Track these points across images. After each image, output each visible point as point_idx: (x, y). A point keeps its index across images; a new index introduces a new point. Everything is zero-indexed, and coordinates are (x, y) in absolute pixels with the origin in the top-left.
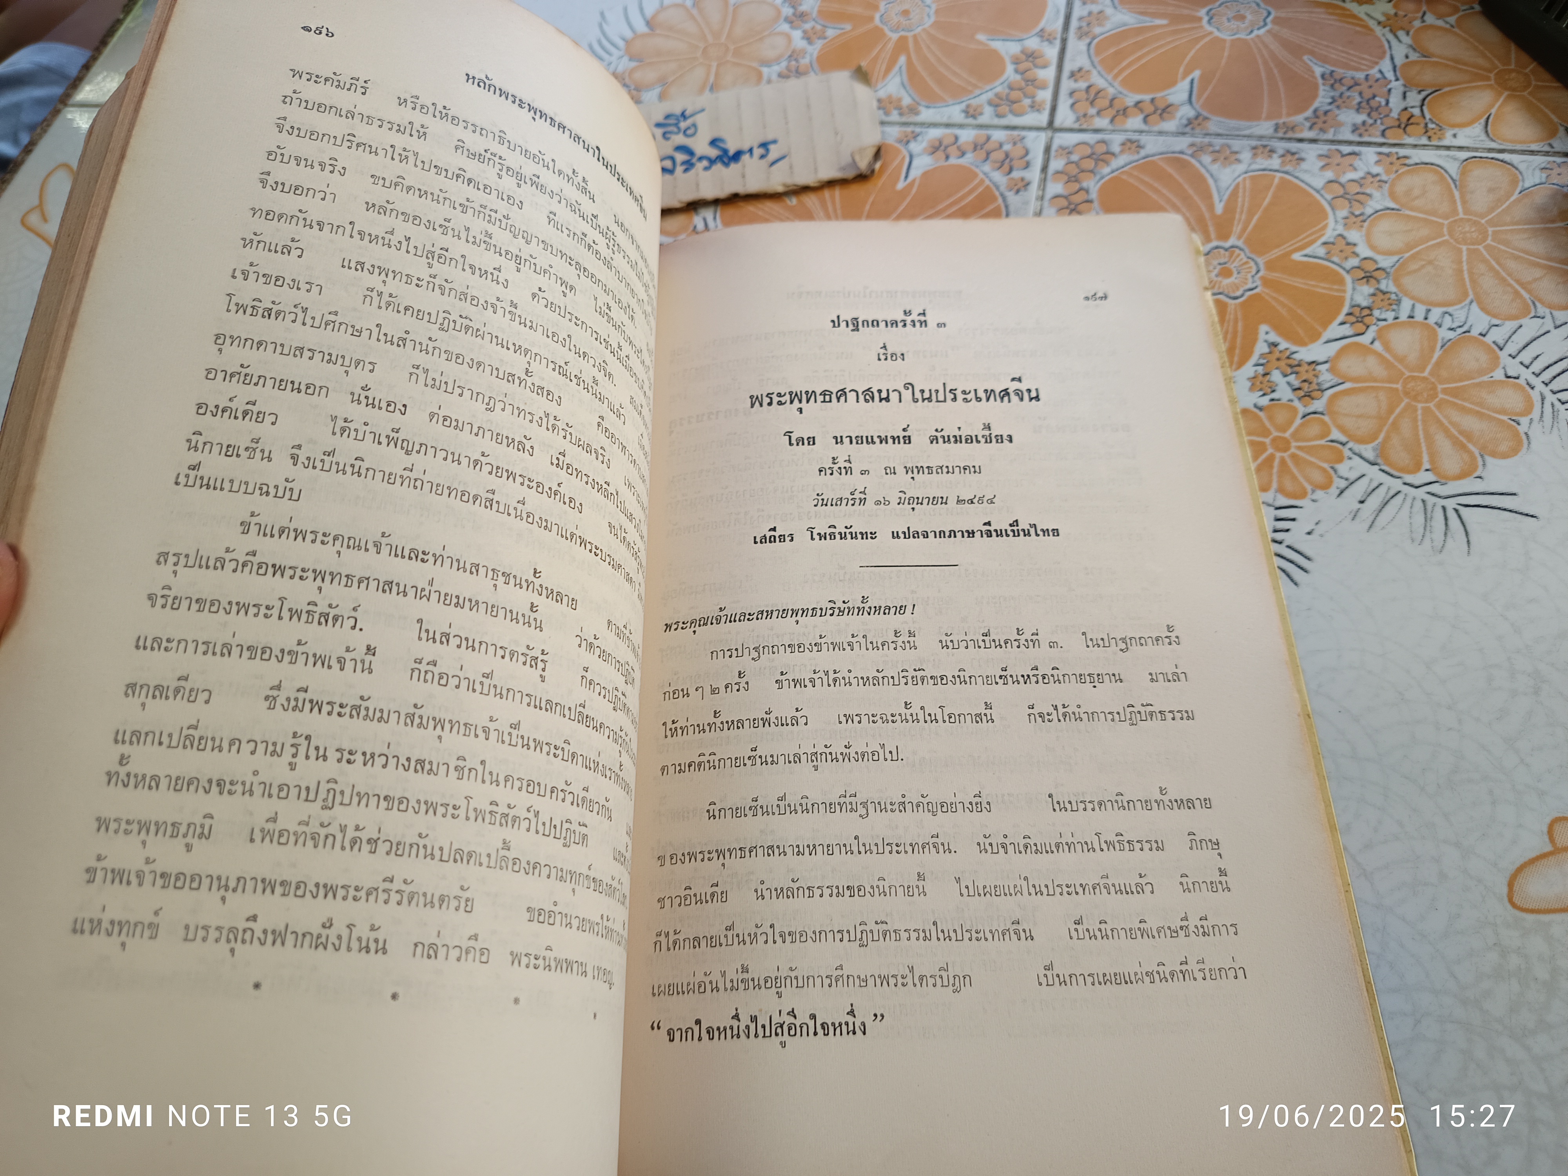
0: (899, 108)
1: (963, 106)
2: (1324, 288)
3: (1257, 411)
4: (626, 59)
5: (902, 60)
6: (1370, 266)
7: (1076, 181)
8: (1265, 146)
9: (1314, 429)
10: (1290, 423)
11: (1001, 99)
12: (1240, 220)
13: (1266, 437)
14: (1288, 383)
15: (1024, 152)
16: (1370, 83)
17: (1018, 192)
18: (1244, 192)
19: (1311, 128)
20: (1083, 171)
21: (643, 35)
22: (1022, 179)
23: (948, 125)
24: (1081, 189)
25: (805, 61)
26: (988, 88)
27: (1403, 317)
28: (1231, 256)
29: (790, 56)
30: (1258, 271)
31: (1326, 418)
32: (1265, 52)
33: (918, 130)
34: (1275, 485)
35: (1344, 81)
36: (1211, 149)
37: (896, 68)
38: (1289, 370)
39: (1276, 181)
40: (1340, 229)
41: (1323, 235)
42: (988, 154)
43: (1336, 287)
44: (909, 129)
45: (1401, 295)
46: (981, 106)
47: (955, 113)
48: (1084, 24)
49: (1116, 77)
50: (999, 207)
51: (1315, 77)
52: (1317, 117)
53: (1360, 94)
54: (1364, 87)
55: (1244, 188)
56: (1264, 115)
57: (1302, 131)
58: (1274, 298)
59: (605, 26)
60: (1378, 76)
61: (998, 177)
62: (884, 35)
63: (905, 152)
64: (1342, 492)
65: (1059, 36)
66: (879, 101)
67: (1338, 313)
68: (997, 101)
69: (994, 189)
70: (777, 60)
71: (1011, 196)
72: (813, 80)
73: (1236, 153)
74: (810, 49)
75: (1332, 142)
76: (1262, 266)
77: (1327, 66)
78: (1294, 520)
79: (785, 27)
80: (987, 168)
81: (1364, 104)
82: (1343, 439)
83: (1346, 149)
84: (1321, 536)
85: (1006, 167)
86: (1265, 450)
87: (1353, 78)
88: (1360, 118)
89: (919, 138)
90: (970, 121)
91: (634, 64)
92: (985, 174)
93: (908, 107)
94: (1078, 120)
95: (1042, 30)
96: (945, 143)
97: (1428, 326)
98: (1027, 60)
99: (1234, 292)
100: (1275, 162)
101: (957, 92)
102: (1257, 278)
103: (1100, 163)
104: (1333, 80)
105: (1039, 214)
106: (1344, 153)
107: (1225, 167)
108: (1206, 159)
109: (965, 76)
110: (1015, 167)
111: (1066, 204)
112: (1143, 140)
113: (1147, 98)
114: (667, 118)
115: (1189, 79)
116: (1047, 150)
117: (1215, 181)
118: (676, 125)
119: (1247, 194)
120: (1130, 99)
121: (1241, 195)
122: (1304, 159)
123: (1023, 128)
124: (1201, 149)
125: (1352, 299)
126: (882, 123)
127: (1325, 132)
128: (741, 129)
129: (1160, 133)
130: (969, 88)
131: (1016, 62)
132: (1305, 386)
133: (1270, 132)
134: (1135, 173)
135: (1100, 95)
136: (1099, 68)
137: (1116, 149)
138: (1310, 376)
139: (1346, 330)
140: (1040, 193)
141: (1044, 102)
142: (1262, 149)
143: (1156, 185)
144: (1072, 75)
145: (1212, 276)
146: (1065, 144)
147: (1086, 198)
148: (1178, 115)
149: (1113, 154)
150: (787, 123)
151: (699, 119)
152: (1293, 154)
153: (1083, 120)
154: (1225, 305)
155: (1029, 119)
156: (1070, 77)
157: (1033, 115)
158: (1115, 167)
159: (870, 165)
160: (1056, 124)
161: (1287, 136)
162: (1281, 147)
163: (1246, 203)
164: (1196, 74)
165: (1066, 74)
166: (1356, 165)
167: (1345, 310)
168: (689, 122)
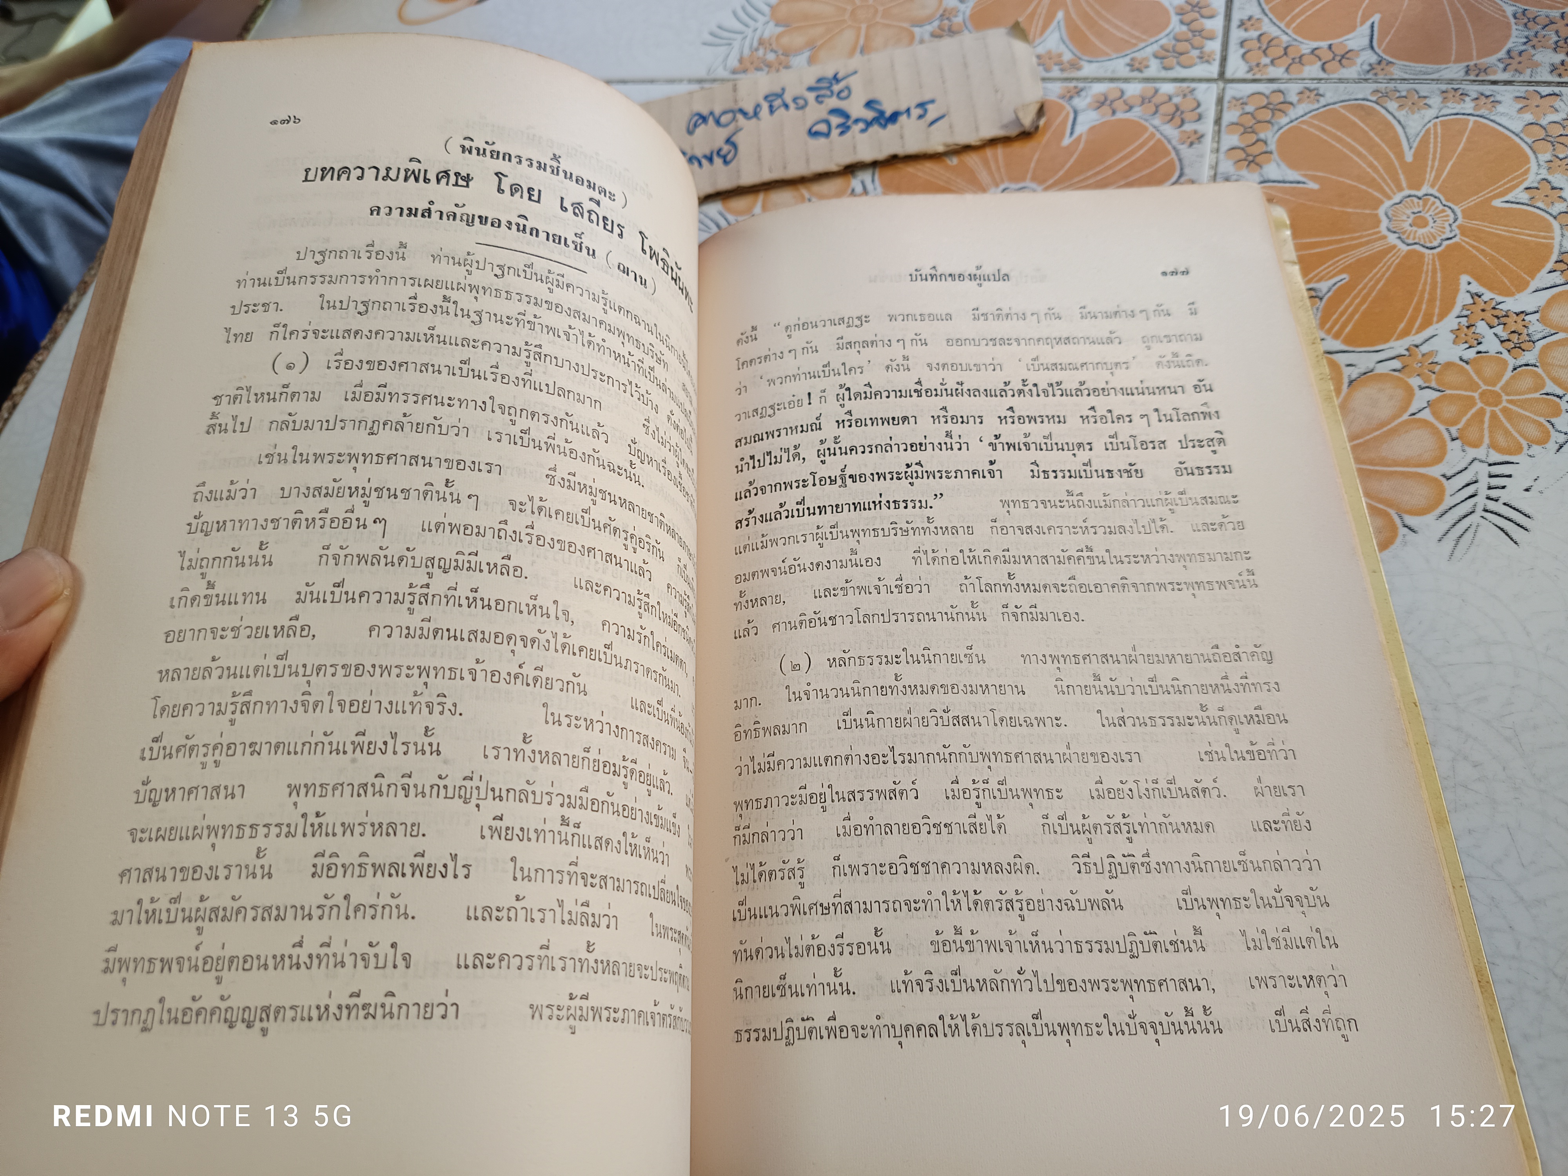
0: (1060, 63)
1: (1127, 60)
2: (1530, 235)
3: (1464, 364)
4: (771, 24)
5: (1060, 15)
7: (1253, 132)
8: (1456, 90)
9: (1526, 382)
10: (1500, 376)
11: (1167, 51)
12: (1432, 167)
13: (1475, 391)
14: (1496, 335)
15: (1195, 105)
16: (1566, 22)
17: (1191, 144)
18: (1436, 138)
19: (1505, 70)
20: (1259, 122)
22: (1195, 132)
23: (1112, 80)
24: (1258, 140)
25: (958, 20)
26: (1153, 40)
28: (1425, 205)
29: (942, 15)
30: (1455, 220)
31: (1539, 370)
33: (1081, 85)
34: (1486, 441)
35: (1537, 20)
36: (1398, 94)
37: (1055, 23)
38: (1496, 321)
39: (1471, 125)
41: (1526, 179)
42: (1157, 107)
43: (1542, 234)
44: (1072, 85)
46: (1146, 59)
47: (1120, 67)
49: (1289, 24)
50: (1172, 161)
51: (1506, 17)
52: (1511, 58)
53: (1554, 33)
54: (1557, 26)
55: (1436, 133)
56: (1453, 58)
57: (1495, 73)
58: (1475, 247)
61: (1170, 130)
63: (1068, 108)
64: (1558, 449)
66: (1039, 57)
67: (1546, 261)
68: (1164, 53)
69: (1166, 142)
70: (928, 20)
71: (1183, 149)
72: (968, 38)
73: (1425, 97)
74: (962, 7)
75: (1529, 83)
76: (1459, 215)
77: (1518, 5)
78: (1509, 476)
80: (1157, 121)
82: (1560, 391)
83: (1545, 90)
84: (1541, 492)
85: (1177, 120)
86: (1474, 404)
87: (1547, 17)
88: (1558, 58)
89: (1083, 94)
90: (1136, 74)
91: (780, 29)
92: (1155, 127)
93: (1068, 62)
94: (1250, 70)
96: (1111, 97)
98: (1192, 11)
99: (1430, 242)
100: (1468, 106)
101: (1120, 46)
102: (1454, 226)
103: (1278, 113)
104: (1525, 19)
105: (1215, 167)
106: (1544, 94)
107: (1413, 113)
108: (1392, 106)
109: (1127, 28)
110: (1187, 120)
111: (1243, 156)
112: (1323, 87)
113: (1324, 44)
114: (819, 80)
115: (1369, 23)
116: (1220, 101)
117: (1403, 128)
118: (829, 88)
119: (1439, 140)
120: (1306, 46)
121: (1432, 140)
122: (1499, 102)
123: (1193, 80)
124: (1386, 95)
125: (1561, 245)
126: (1044, 80)
127: (1520, 73)
128: (896, 89)
129: (1341, 81)
130: (1134, 41)
131: (1181, 12)
132: (1515, 337)
133: (1461, 74)
134: (1316, 122)
135: (1273, 43)
136: (1271, 15)
137: (1294, 98)
138: (1519, 327)
139: (1557, 278)
140: (1215, 145)
141: (1213, 52)
142: (1453, 93)
143: (1339, 134)
144: (1242, 24)
145: (1406, 226)
146: (1238, 95)
147: (1264, 149)
148: (1359, 61)
149: (1291, 104)
150: (944, 82)
151: (853, 81)
152: (1487, 97)
153: (1256, 69)
154: (1422, 255)
155: (1199, 70)
156: (1239, 26)
157: (1205, 66)
158: (1293, 117)
159: (1033, 122)
160: (1229, 74)
161: (1479, 78)
162: (1474, 90)
163: (1439, 149)
164: (1376, 18)
165: (1235, 23)
166: (1557, 106)
167: (1554, 257)
168: (842, 85)
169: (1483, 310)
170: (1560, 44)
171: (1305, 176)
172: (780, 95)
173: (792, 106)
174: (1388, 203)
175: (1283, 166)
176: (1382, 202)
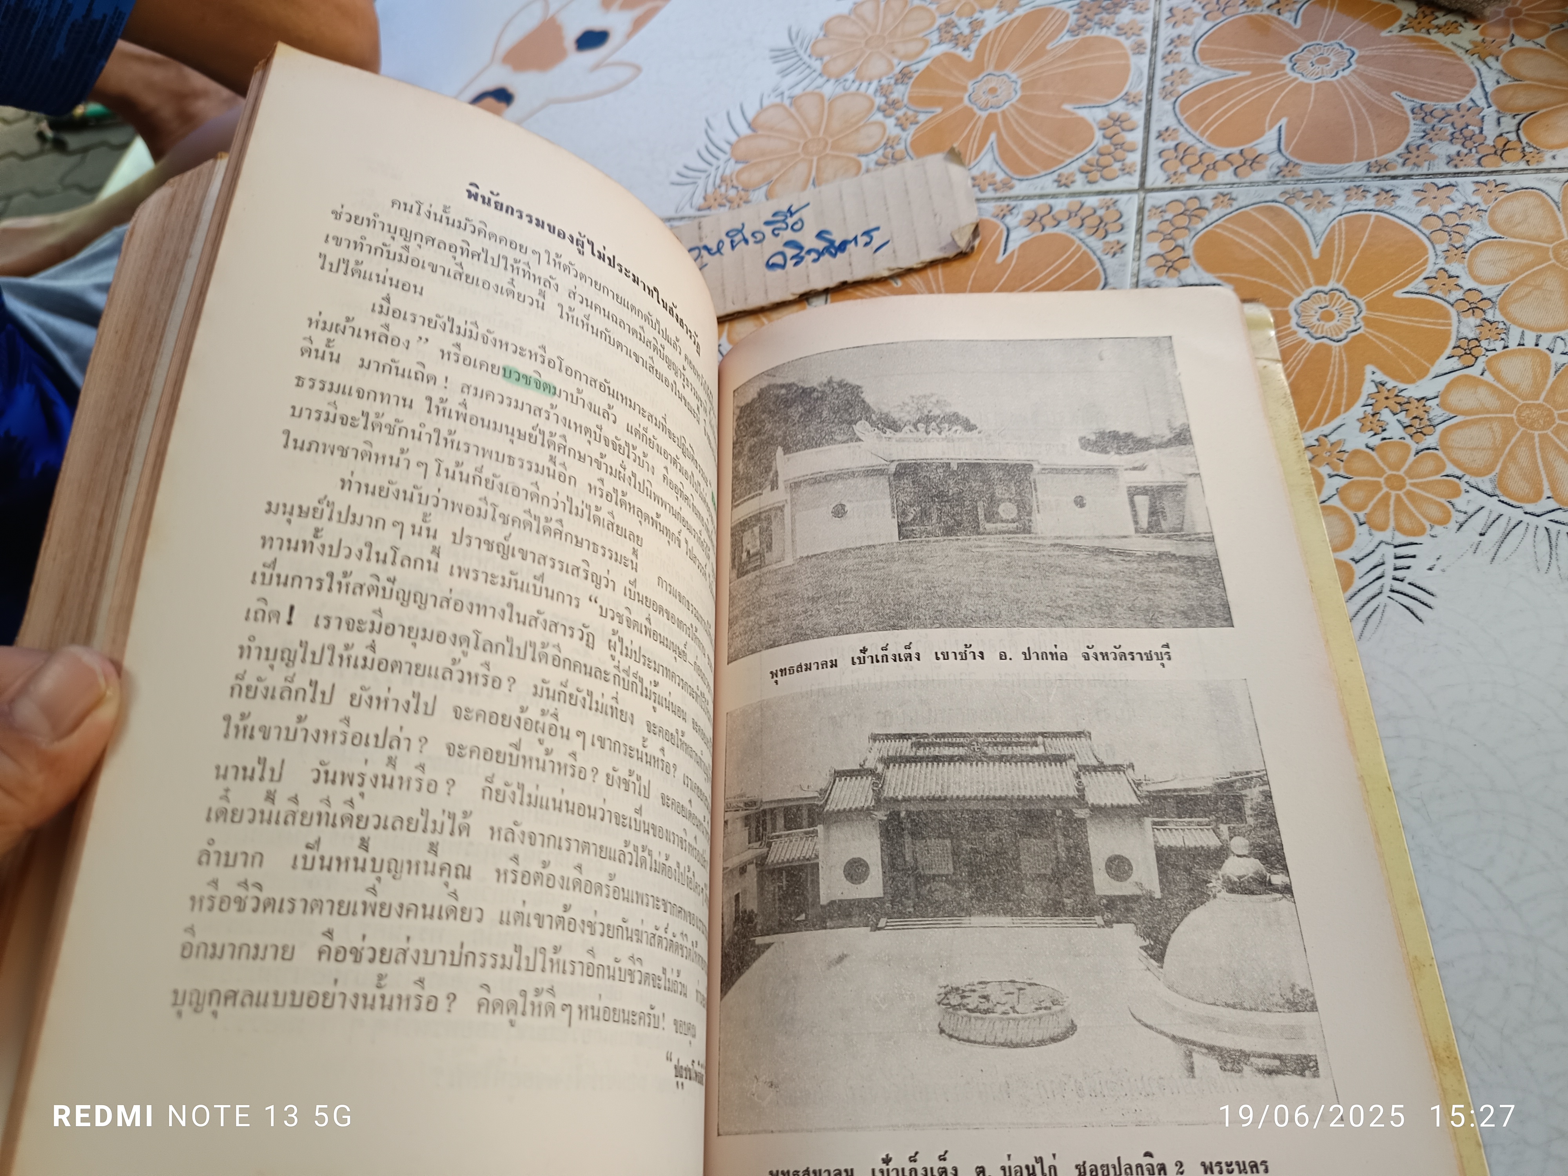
0: (993, 184)
1: (1055, 176)
2: (1429, 323)
3: (1370, 451)
4: (732, 162)
5: (993, 137)
6: (1474, 297)
7: (1171, 239)
8: (1358, 187)
9: (1429, 465)
10: (1403, 460)
11: (1091, 165)
12: (1338, 263)
13: (1380, 476)
14: (1399, 421)
15: (1118, 216)
16: (1461, 113)
17: (1114, 255)
18: (1340, 234)
19: (1404, 164)
20: (1177, 229)
21: (747, 138)
22: (1119, 242)
23: (1041, 197)
24: (1176, 247)
25: (901, 147)
26: (1079, 155)
27: (1513, 345)
28: (1331, 300)
29: (885, 144)
30: (1360, 312)
31: (1440, 453)
32: (1351, 92)
34: (1392, 524)
35: (1434, 113)
36: (1304, 195)
37: (988, 145)
38: (1399, 408)
39: (1372, 220)
40: (1441, 263)
41: (1424, 270)
42: (1083, 220)
43: (1441, 321)
44: (1005, 203)
45: (1508, 323)
46: (1072, 174)
47: (1047, 184)
48: (1168, 83)
49: (1202, 133)
50: (1097, 271)
51: (1404, 113)
52: (1410, 152)
53: (1453, 124)
54: (1456, 117)
55: (1340, 229)
56: (1355, 156)
57: (1394, 168)
58: (1377, 338)
59: (711, 133)
60: (1470, 104)
61: (1094, 242)
62: (974, 114)
64: (1461, 526)
65: (1144, 98)
66: (974, 179)
67: (1445, 347)
68: (1088, 168)
69: (1091, 253)
70: (873, 149)
72: (909, 165)
73: (1330, 196)
74: (904, 135)
75: (1427, 176)
76: (1363, 307)
77: (1416, 100)
78: (1414, 557)
79: (879, 116)
80: (1082, 235)
81: (1457, 135)
82: (1459, 473)
83: (1442, 182)
84: (1443, 571)
85: (1101, 232)
86: (1380, 489)
87: (1444, 109)
88: (1453, 149)
89: (1015, 211)
90: (1063, 190)
91: (739, 166)
92: (1081, 240)
93: (1001, 182)
94: (1169, 178)
95: (1126, 94)
96: (1040, 214)
97: (1539, 352)
98: (1114, 125)
99: (1337, 334)
100: (1370, 202)
101: (1048, 163)
102: (1359, 319)
103: (1194, 219)
104: (1423, 114)
105: (1137, 275)
106: (1440, 185)
107: (1319, 211)
108: (1300, 205)
109: (1054, 146)
110: (1110, 231)
111: (1163, 262)
112: (1235, 191)
113: (1236, 150)
114: (775, 215)
115: (1276, 127)
116: (1141, 211)
117: (1310, 226)
118: (784, 221)
119: (1343, 236)
120: (1220, 153)
121: (1337, 237)
122: (1398, 196)
123: (1116, 192)
124: (1293, 196)
125: (1458, 332)
126: (978, 200)
127: (1419, 166)
128: (845, 219)
129: (1252, 184)
130: (1060, 158)
131: (1103, 127)
132: (1416, 423)
133: (1363, 172)
134: (1230, 226)
135: (1188, 152)
136: (1186, 125)
137: (1209, 204)
138: (1420, 412)
139: (1455, 363)
140: (1137, 253)
141: (1134, 164)
142: (1355, 190)
143: (1251, 235)
144: (1160, 135)
145: (1314, 320)
146: (1158, 203)
147: (1182, 255)
148: (1269, 164)
149: (1206, 209)
150: (887, 209)
151: (805, 214)
152: (1387, 192)
153: (1174, 178)
154: (1329, 348)
155: (1122, 182)
156: (1158, 137)
157: (1126, 178)
158: (1209, 222)
159: (969, 242)
160: (1148, 185)
161: (1380, 174)
162: (1374, 186)
163: (1343, 246)
164: (1283, 121)
165: (1153, 134)
166: (1453, 197)
167: (1452, 343)
168: (795, 218)
169: (1387, 398)
170: (1456, 135)
171: (1220, 278)
172: (740, 231)
173: (751, 240)
174: (1297, 300)
175: (1200, 269)
176: (1291, 299)
